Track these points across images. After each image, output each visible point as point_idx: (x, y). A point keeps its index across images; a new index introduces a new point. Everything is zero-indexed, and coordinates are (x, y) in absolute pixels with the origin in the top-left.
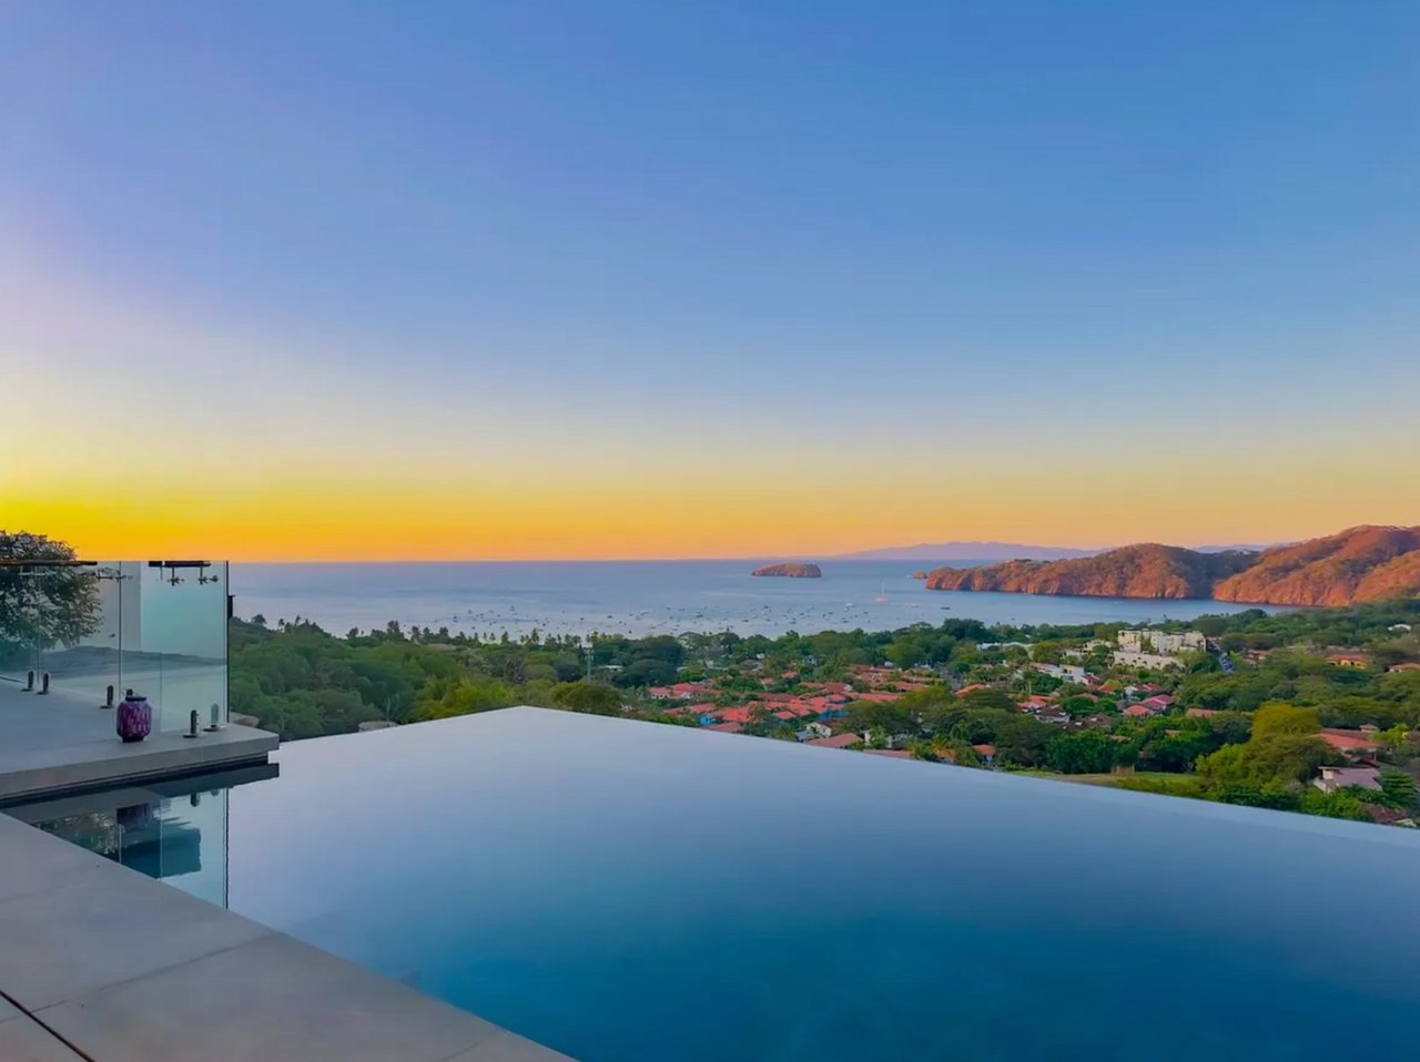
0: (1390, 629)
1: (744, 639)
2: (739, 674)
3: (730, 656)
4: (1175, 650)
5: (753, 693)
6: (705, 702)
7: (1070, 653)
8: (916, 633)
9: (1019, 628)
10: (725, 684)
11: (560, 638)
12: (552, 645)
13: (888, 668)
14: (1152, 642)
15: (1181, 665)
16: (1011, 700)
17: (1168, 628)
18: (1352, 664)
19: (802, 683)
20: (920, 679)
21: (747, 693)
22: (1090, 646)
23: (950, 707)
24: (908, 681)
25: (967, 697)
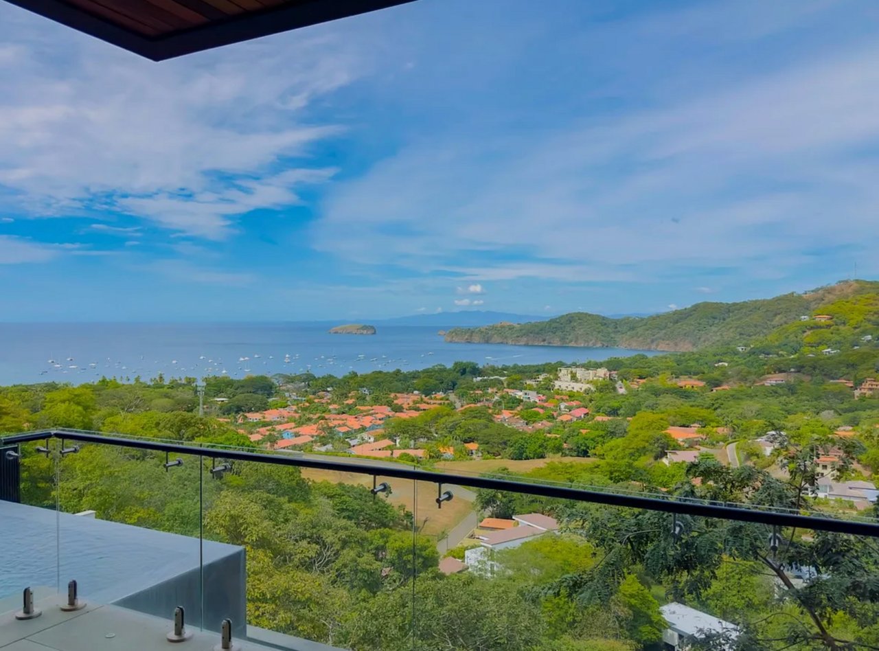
0: (716, 365)
1: (319, 378)
2: (314, 402)
3: (308, 390)
4: (591, 379)
5: (323, 415)
6: (287, 422)
7: (529, 382)
8: (436, 372)
9: (500, 367)
10: (304, 409)
11: (181, 379)
12: (174, 385)
13: (416, 395)
14: (578, 375)
15: (593, 389)
16: (490, 414)
17: (587, 367)
18: (693, 387)
19: (357, 407)
20: (435, 401)
21: (318, 415)
22: (541, 377)
23: (453, 419)
24: (428, 403)
25: (463, 413)
